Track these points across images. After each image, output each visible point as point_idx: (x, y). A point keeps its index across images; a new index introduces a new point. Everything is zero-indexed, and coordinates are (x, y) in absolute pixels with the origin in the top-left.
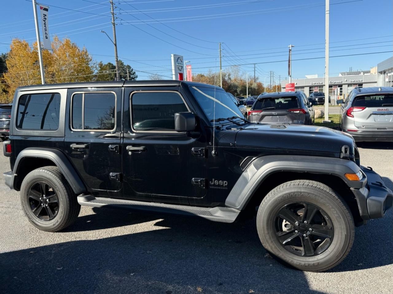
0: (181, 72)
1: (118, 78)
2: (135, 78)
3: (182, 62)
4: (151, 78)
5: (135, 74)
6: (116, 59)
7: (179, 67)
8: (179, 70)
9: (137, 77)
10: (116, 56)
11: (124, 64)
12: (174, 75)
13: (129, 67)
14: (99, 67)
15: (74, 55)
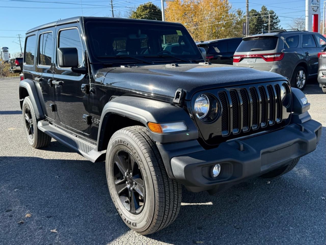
0: (316, 13)
1: (247, 24)
2: (277, 22)
3: (318, 2)
4: (296, 21)
5: (277, 19)
6: (246, 5)
7: (314, 7)
8: (314, 11)
9: (279, 21)
10: (247, 2)
11: (268, 9)
12: (307, 16)
13: (272, 12)
14: (237, 14)
15: (216, 5)
